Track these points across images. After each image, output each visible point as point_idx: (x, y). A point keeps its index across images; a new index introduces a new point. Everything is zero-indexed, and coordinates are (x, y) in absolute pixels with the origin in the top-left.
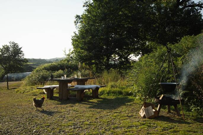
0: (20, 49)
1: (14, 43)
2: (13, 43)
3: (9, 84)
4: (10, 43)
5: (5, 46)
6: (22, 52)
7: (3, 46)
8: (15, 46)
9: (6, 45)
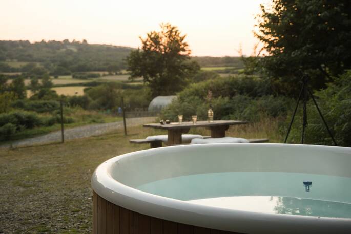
0: (182, 39)
1: (170, 25)
2: (167, 27)
3: (127, 126)
4: (162, 27)
5: (152, 34)
6: (187, 45)
7: (148, 35)
8: (172, 32)
9: (154, 32)
